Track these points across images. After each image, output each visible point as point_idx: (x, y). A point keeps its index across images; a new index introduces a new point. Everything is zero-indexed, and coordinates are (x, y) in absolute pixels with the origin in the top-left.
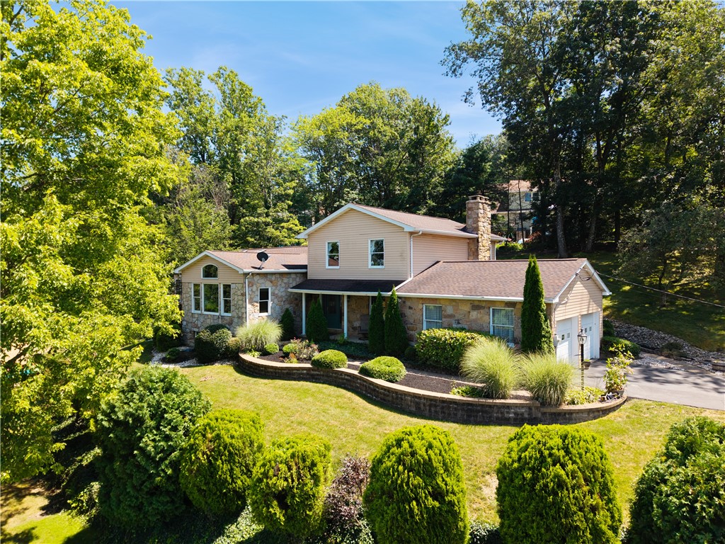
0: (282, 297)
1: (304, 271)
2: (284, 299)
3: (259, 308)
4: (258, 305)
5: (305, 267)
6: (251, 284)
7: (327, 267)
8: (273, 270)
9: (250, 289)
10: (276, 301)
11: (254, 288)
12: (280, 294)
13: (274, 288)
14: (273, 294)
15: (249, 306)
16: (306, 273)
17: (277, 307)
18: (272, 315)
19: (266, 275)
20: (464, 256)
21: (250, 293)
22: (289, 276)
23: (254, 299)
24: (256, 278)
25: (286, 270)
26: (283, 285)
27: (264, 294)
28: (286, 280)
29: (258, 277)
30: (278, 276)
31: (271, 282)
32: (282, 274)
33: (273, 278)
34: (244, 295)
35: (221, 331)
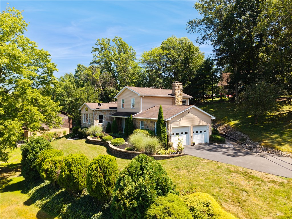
0: (108, 118)
1: (116, 109)
2: (109, 119)
3: (99, 122)
4: (99, 121)
5: (116, 108)
6: (95, 114)
7: (122, 108)
8: (103, 109)
9: (95, 115)
10: (105, 119)
11: (97, 115)
12: (107, 117)
13: (105, 115)
14: (104, 117)
15: (95, 121)
16: (117, 110)
17: (106, 121)
18: (104, 124)
19: (101, 111)
20: (171, 104)
21: (95, 116)
22: (111, 111)
23: (97, 119)
24: (98, 112)
25: (109, 109)
26: (108, 114)
27: (101, 117)
28: (109, 112)
29: (98, 111)
30: (106, 111)
31: (104, 113)
32: (108, 110)
33: (104, 112)
34: (93, 117)
35: (85, 129)
